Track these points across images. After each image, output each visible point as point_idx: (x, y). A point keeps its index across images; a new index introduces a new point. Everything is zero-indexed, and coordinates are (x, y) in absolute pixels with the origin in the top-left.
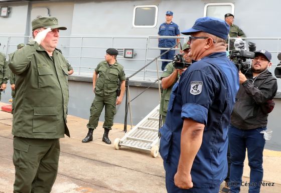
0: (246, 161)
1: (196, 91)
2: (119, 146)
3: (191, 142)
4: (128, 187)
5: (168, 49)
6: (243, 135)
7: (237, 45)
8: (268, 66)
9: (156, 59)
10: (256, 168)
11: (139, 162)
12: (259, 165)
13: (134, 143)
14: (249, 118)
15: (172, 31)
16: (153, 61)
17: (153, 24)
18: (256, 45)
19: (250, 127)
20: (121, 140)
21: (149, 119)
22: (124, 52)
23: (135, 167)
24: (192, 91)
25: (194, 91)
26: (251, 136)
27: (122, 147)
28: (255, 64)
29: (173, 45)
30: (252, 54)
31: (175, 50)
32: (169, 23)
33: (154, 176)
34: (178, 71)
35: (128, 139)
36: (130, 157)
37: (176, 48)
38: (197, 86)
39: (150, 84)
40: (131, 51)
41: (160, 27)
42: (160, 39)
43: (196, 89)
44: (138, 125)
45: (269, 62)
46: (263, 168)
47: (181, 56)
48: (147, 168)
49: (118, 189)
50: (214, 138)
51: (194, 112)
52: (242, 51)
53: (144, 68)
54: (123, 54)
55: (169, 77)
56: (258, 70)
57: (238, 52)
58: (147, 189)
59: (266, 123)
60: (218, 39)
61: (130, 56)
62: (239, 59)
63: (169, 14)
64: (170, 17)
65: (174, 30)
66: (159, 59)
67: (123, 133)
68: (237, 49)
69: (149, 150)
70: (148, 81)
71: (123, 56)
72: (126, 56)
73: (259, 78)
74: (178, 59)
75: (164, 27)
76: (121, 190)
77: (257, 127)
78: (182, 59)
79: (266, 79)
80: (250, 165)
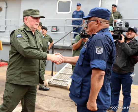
0: (121, 92)
1: (100, 52)
2: (49, 84)
3: (98, 82)
4: (53, 108)
5: (78, 26)
6: (120, 77)
7: (118, 24)
8: (135, 36)
9: (70, 32)
10: (127, 96)
11: (59, 93)
12: (128, 94)
13: (57, 82)
14: (123, 67)
15: (80, 15)
16: (68, 34)
17: (69, 11)
18: (129, 24)
19: (124, 72)
20: (50, 81)
21: (66, 68)
22: (51, 29)
23: (57, 96)
24: (97, 52)
25: (99, 52)
26: (124, 78)
27: (50, 84)
28: (128, 35)
29: (81, 24)
30: (127, 29)
31: (81, 27)
32: (78, 10)
33: (68, 101)
34: (82, 40)
35: (54, 80)
36: (54, 90)
37: (82, 26)
38: (100, 49)
39: (67, 47)
40: (56, 28)
41: (73, 13)
42: (72, 20)
43: (99, 50)
44: (60, 72)
45: (136, 33)
46: (131, 96)
47: (84, 31)
48: (64, 96)
49: (47, 109)
50: (107, 79)
51: (100, 64)
52: (121, 27)
53: (63, 38)
54: (51, 30)
55: (77, 43)
56: (129, 38)
57: (118, 27)
58: (64, 109)
59: (134, 70)
60: (103, 20)
61: (55, 31)
62: (119, 32)
63: (79, 5)
64: (79, 7)
65: (81, 15)
66: (72, 33)
67: (51, 76)
68: (118, 26)
69: (66, 86)
70: (66, 46)
71: (51, 31)
72: (53, 31)
73: (130, 43)
74: (83, 33)
75: (75, 13)
76: (49, 110)
77: (128, 72)
78: (85, 32)
79: (134, 44)
80: (123, 94)
